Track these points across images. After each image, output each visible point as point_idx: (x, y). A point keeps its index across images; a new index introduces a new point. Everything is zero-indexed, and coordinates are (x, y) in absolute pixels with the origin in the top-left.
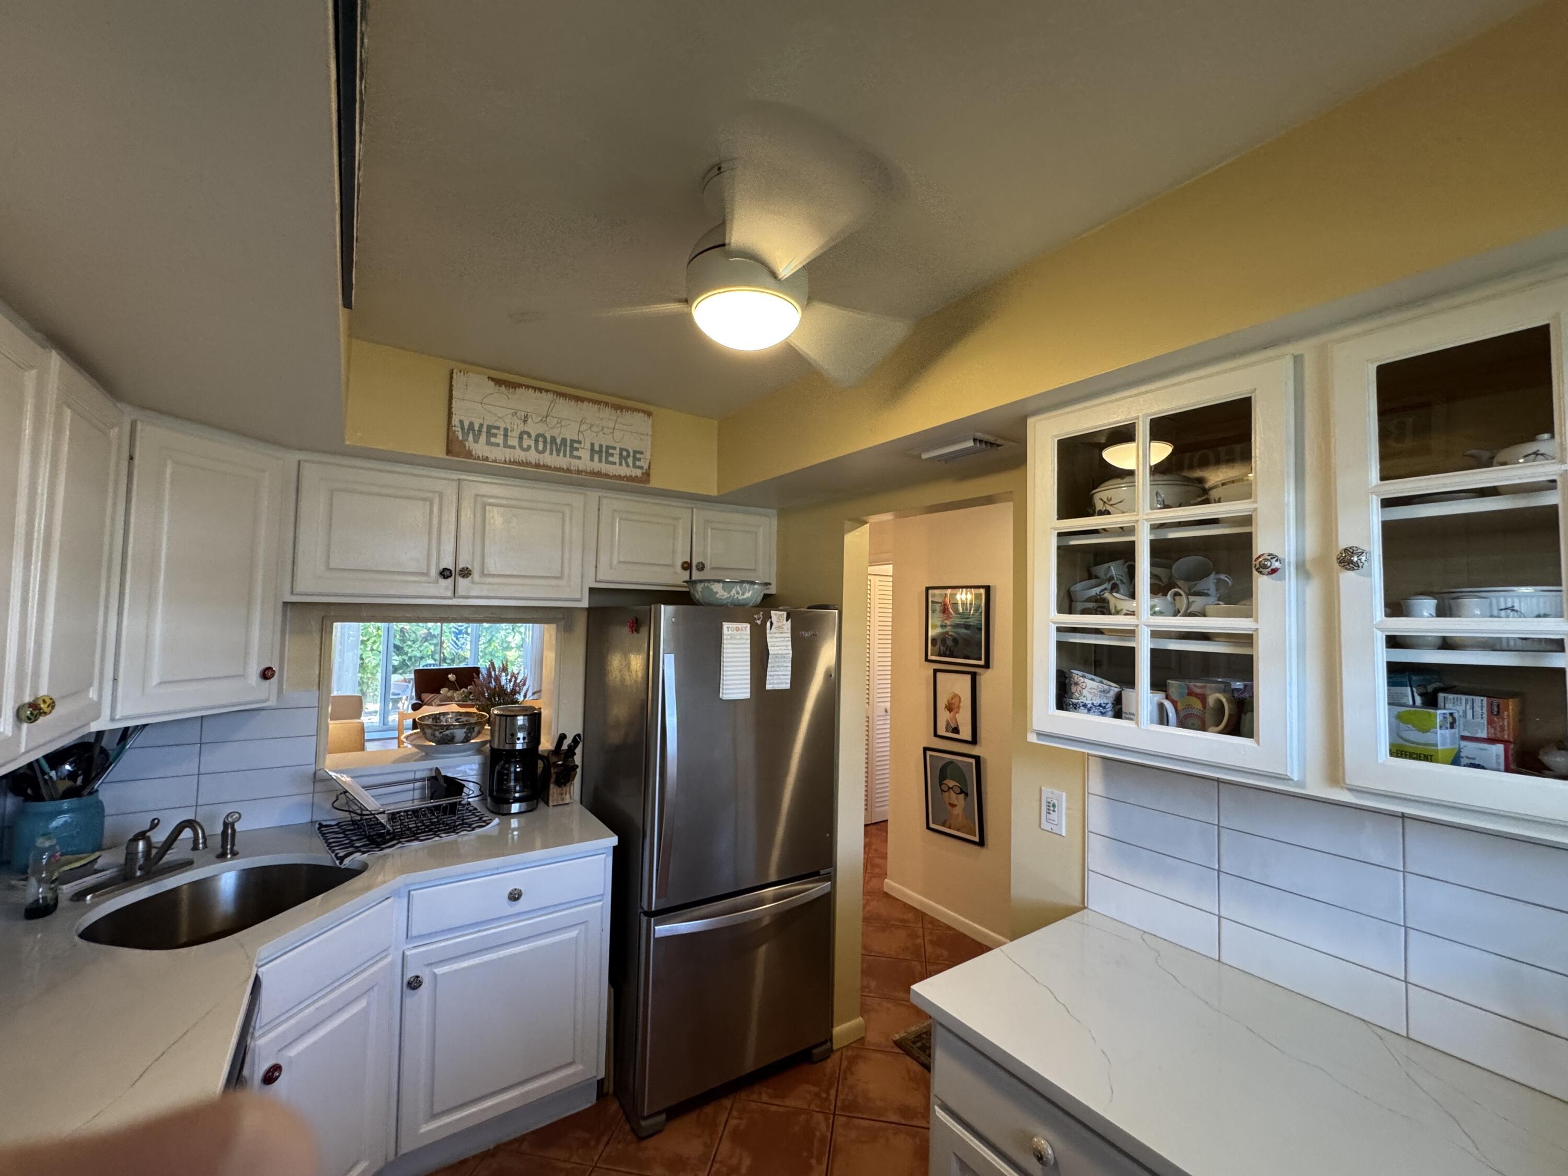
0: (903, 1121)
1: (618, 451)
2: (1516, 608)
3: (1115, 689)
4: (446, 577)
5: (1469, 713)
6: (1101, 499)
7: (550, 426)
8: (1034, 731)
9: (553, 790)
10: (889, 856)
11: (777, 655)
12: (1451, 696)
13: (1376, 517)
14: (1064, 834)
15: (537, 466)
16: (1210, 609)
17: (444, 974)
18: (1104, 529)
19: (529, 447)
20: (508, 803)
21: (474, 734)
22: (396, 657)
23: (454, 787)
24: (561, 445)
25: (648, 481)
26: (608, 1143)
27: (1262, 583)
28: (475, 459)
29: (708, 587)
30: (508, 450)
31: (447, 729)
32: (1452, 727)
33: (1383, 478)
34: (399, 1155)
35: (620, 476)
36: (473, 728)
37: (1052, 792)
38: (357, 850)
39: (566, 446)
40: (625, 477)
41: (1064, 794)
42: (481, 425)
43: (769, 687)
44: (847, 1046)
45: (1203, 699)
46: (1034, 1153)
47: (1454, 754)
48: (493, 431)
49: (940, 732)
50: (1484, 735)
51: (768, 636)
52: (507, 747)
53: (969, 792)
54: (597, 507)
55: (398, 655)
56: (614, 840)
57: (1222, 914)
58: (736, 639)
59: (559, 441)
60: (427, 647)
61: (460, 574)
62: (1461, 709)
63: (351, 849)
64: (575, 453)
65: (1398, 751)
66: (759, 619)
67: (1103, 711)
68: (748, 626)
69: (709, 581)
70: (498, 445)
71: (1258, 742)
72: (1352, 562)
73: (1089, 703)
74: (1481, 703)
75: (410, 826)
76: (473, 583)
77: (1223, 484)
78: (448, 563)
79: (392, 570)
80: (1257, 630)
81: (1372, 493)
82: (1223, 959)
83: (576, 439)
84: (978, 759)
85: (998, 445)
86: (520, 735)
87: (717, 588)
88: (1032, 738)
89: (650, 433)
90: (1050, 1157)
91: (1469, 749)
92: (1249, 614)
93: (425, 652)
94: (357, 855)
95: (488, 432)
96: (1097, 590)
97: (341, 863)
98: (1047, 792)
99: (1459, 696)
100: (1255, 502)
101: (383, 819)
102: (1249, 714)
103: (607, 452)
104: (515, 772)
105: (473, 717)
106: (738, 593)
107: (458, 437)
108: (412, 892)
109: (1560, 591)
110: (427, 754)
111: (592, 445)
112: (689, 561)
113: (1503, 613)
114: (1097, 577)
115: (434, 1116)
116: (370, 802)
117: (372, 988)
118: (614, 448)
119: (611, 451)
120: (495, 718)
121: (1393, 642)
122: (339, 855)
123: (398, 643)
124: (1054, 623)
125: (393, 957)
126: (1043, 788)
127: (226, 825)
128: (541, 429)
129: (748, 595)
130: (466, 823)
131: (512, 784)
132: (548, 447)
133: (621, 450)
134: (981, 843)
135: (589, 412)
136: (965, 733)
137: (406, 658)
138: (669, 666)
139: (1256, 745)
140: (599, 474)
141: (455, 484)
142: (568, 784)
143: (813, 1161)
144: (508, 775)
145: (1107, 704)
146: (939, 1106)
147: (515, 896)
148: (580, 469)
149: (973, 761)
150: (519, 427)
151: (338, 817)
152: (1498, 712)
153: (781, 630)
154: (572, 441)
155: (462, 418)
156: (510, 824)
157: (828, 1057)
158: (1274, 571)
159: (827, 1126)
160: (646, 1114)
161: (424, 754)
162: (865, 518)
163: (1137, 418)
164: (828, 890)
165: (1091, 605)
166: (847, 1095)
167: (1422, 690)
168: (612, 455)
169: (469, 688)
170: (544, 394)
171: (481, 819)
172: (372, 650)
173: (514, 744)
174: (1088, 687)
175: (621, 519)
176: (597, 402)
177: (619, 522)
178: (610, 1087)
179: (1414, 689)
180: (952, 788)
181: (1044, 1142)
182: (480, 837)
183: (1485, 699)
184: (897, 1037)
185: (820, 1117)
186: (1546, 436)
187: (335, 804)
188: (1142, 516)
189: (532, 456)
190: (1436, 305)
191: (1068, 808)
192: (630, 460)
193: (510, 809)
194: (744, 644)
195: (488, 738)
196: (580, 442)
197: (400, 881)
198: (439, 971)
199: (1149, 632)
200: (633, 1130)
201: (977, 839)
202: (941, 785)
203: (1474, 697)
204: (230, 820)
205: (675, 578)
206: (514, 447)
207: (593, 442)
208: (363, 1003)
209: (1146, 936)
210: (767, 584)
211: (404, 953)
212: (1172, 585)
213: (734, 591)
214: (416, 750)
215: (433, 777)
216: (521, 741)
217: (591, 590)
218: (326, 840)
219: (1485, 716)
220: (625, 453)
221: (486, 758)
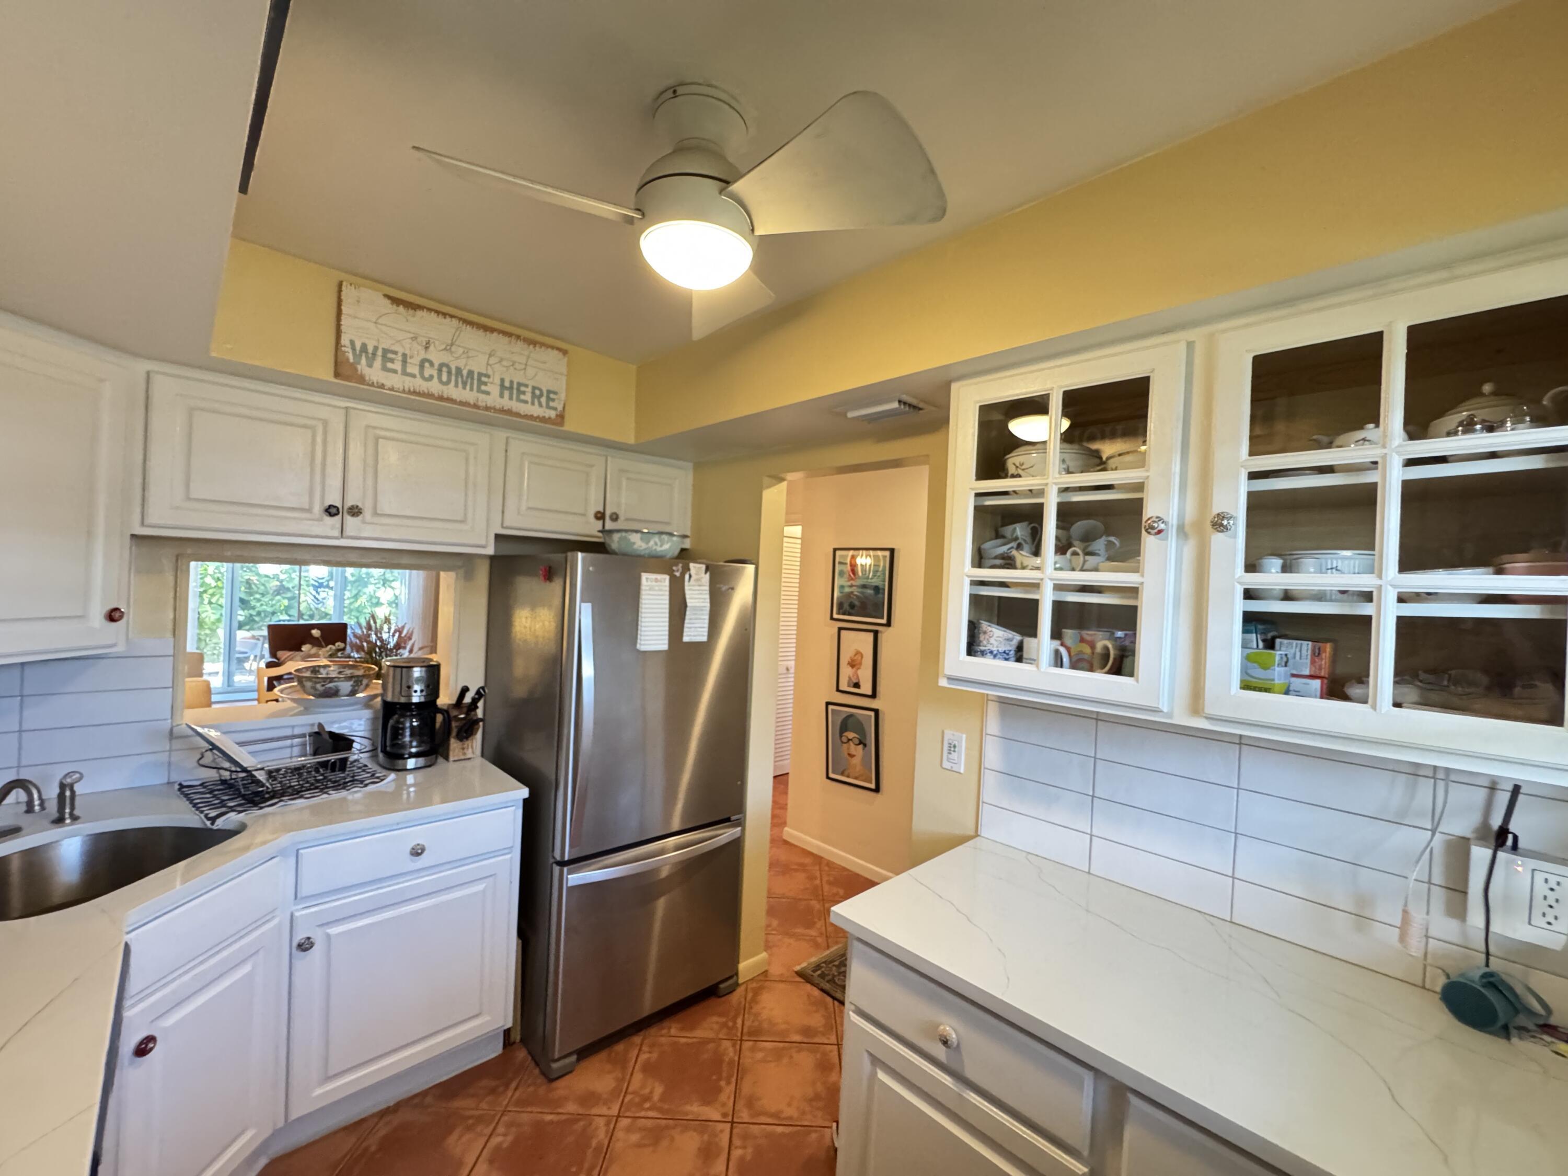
0: (805, 1040)
1: (529, 389)
2: (1338, 568)
3: (1018, 638)
4: (331, 515)
5: (1298, 654)
6: (1014, 464)
7: (456, 356)
8: (945, 676)
9: (454, 744)
10: (789, 806)
11: (695, 608)
12: (1285, 641)
13: (1244, 487)
14: (962, 771)
15: (441, 398)
16: (1102, 565)
17: (339, 934)
18: (1015, 492)
19: (431, 377)
20: (401, 757)
21: (362, 687)
22: (240, 612)
23: (342, 742)
24: (467, 377)
25: (561, 424)
26: (516, 1089)
27: (1149, 542)
28: (369, 385)
29: (625, 538)
30: (408, 379)
31: (330, 682)
32: (1286, 666)
33: (1252, 454)
34: (289, 1121)
35: (532, 416)
36: (361, 681)
37: (953, 735)
38: (232, 809)
39: (472, 379)
40: (538, 417)
41: (964, 736)
42: (376, 348)
43: (686, 639)
44: (752, 979)
45: (1092, 646)
46: (940, 1039)
47: (1285, 687)
48: (390, 356)
49: (841, 688)
50: (1307, 672)
51: (687, 588)
52: (403, 700)
53: (867, 742)
54: (504, 447)
55: (243, 609)
56: (525, 792)
57: (1094, 833)
58: (656, 590)
59: (465, 373)
60: (279, 601)
61: (349, 513)
62: (1293, 651)
63: (224, 810)
64: (483, 388)
65: (1246, 686)
66: (678, 571)
67: (1007, 657)
68: (667, 577)
69: (626, 531)
70: (395, 372)
71: (1137, 681)
72: (1222, 525)
73: (995, 649)
74: (1307, 646)
75: (293, 784)
76: (364, 522)
77: (1120, 455)
78: (334, 499)
79: (266, 503)
80: (1142, 583)
81: (1242, 466)
82: (1092, 871)
83: (484, 372)
84: (876, 712)
85: (920, 409)
86: (417, 687)
87: (635, 538)
88: (943, 683)
89: (565, 373)
90: (954, 1040)
91: (1297, 683)
92: (1136, 570)
93: (277, 607)
94: (232, 815)
95: (384, 356)
96: (1004, 549)
97: (213, 824)
98: (949, 734)
99: (1291, 641)
100: (1147, 471)
101: (261, 776)
102: (1130, 658)
103: (518, 390)
104: (412, 727)
105: (359, 670)
106: (656, 544)
107: (348, 359)
108: (301, 851)
109: (1374, 555)
110: (307, 709)
111: (502, 380)
112: (602, 510)
113: (1329, 571)
114: (1003, 537)
115: (328, 1078)
116: (246, 759)
117: (257, 952)
118: (526, 386)
119: (523, 389)
120: (388, 670)
121: (1249, 594)
122: (210, 816)
123: (243, 596)
124: (968, 576)
125: (281, 919)
126: (946, 732)
127: (62, 786)
128: (445, 358)
129: (666, 546)
130: (357, 780)
131: (407, 739)
132: (453, 378)
133: (534, 388)
134: (877, 790)
135: (499, 343)
136: (866, 688)
137: (253, 613)
138: (585, 615)
139: (1135, 683)
140: (509, 412)
141: (343, 412)
142: (470, 738)
143: (723, 1083)
144: (403, 729)
145: (1010, 651)
146: (854, 1012)
147: (417, 852)
148: (488, 405)
149: (872, 714)
150: (418, 354)
151: (202, 776)
152: (1319, 654)
153: (700, 583)
154: (480, 375)
155: (353, 338)
156: (405, 780)
157: (734, 990)
158: (1160, 532)
159: (735, 1052)
160: (557, 1056)
161: (302, 709)
162: (782, 475)
163: (1052, 389)
164: (738, 835)
165: (998, 562)
166: (753, 1022)
167: (1264, 637)
168: (524, 393)
169: (337, 644)
170: (448, 319)
171: (373, 775)
172: (210, 603)
173: (410, 696)
174: (995, 636)
175: (531, 463)
176: (509, 335)
177: (529, 468)
178: (516, 1036)
179: (1259, 636)
180: (851, 740)
181: (950, 1027)
182: (371, 794)
183: (1310, 643)
184: (798, 968)
185: (727, 1044)
186: (1372, 426)
187: (202, 762)
188: (1050, 481)
189: (435, 387)
190: (1304, 306)
191: (967, 748)
192: (543, 400)
193: (405, 765)
194: (662, 595)
195: (379, 691)
196: (488, 376)
197: (286, 839)
198: (334, 931)
199: (1052, 586)
200: (543, 1074)
201: (873, 786)
202: (841, 736)
203: (1302, 642)
204: (69, 780)
205: (590, 529)
206: (414, 376)
207: (502, 377)
208: (246, 969)
209: (1030, 856)
210: (685, 537)
211: (292, 915)
212: (1070, 545)
213: (652, 543)
214: (295, 705)
215: (316, 733)
216: (418, 693)
217: (498, 537)
218: (191, 801)
219: (1309, 657)
220: (537, 392)
221: (376, 712)
